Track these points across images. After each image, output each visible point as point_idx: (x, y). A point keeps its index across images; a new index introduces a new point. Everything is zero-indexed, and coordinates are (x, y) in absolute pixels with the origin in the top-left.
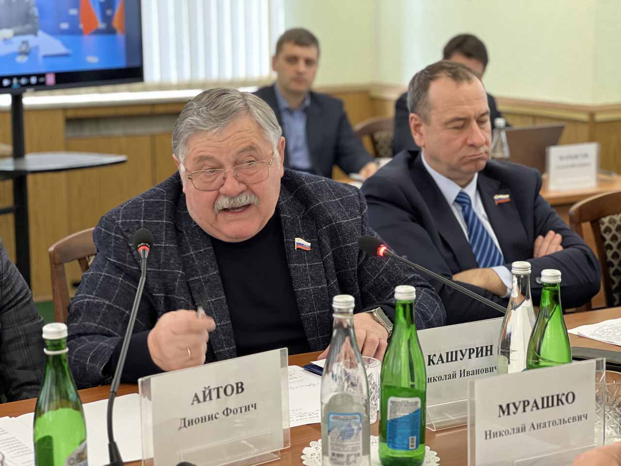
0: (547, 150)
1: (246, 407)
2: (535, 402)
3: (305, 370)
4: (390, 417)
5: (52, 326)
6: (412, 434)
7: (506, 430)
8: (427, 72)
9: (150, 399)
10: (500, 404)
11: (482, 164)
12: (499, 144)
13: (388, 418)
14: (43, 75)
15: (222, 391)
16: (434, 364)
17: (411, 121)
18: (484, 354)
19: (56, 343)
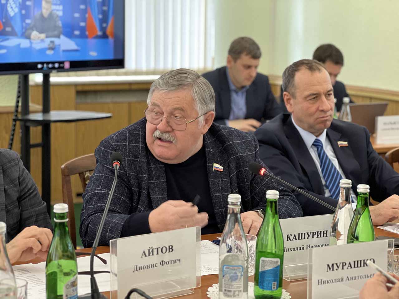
0: (376, 118)
1: (174, 260)
2: (350, 264)
3: (213, 243)
4: (261, 269)
5: (59, 205)
6: (275, 281)
7: (331, 280)
8: (293, 66)
9: (116, 255)
10: (328, 264)
11: (329, 124)
12: (345, 113)
13: (260, 270)
14: (62, 63)
15: (160, 250)
16: (290, 240)
17: (285, 97)
18: (322, 236)
19: (62, 215)
